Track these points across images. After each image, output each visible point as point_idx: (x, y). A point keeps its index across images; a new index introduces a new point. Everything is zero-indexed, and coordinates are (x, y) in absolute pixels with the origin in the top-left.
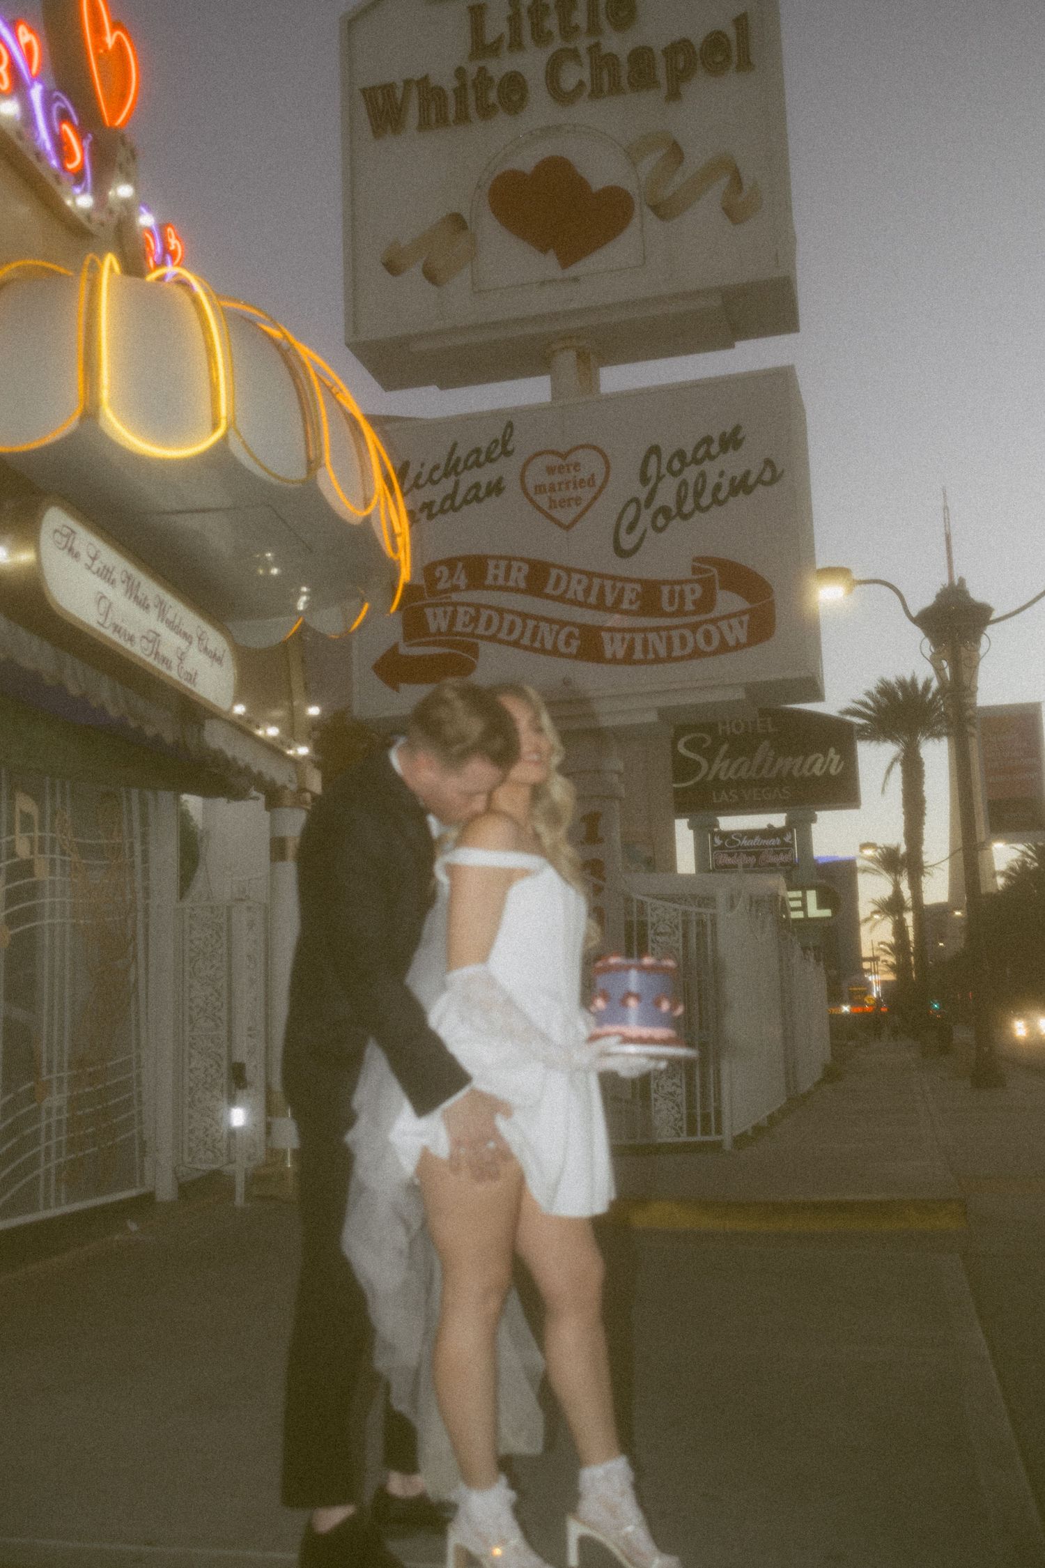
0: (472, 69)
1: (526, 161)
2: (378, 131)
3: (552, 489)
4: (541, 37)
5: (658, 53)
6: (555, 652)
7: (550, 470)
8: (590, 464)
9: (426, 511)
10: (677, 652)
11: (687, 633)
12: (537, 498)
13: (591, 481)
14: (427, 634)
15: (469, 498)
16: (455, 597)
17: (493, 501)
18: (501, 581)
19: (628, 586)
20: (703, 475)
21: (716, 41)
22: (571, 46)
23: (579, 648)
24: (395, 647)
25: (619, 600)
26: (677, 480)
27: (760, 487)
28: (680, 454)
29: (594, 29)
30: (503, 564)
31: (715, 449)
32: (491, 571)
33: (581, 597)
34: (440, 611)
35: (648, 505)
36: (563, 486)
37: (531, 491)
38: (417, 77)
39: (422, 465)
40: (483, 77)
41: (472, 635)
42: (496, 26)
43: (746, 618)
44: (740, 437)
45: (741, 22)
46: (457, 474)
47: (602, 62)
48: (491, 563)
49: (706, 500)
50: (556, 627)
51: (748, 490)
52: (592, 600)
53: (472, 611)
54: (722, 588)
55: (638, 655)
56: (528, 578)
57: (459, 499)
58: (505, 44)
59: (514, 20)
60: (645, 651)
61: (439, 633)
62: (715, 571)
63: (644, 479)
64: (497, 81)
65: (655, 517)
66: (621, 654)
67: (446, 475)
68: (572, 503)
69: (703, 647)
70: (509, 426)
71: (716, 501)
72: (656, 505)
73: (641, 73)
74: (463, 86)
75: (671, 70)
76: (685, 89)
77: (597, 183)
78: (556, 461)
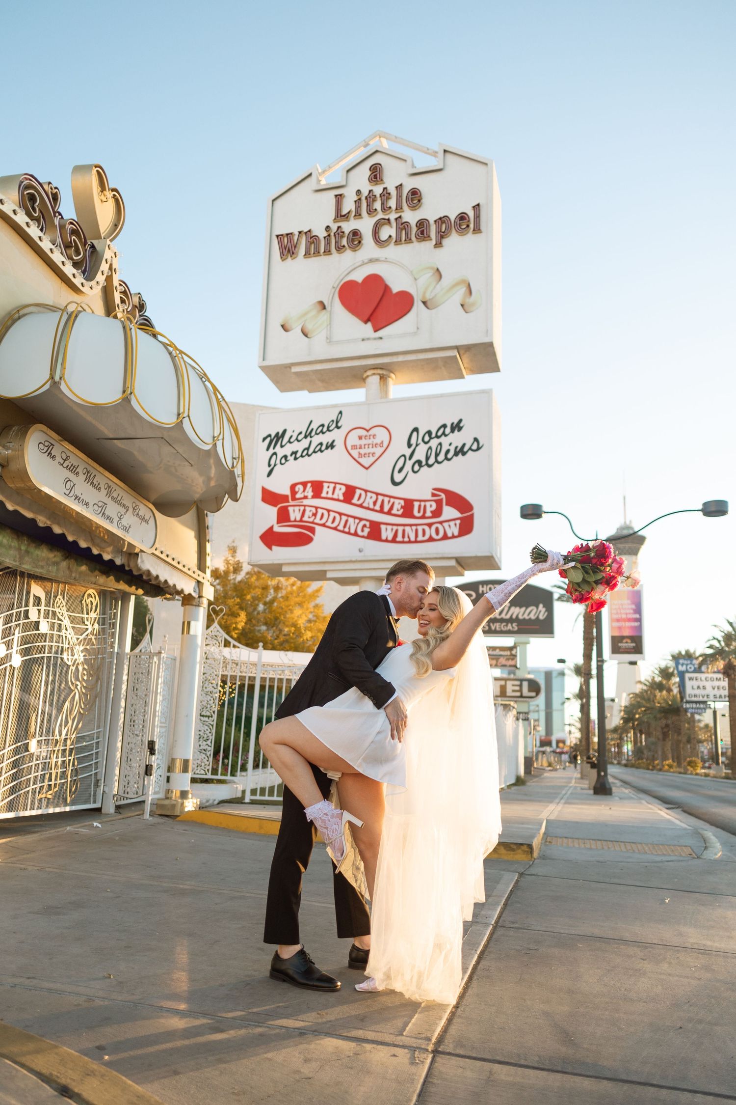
0: (334, 228)
1: (359, 276)
2: (283, 257)
3: (360, 448)
4: (371, 212)
5: (432, 221)
6: (356, 534)
8: (381, 435)
9: (294, 456)
10: (420, 538)
11: (426, 528)
12: (352, 452)
13: (381, 444)
14: (289, 521)
15: (317, 450)
16: (305, 502)
17: (328, 453)
18: (330, 495)
19: (397, 501)
20: (440, 444)
21: (462, 217)
22: (387, 217)
23: (369, 533)
24: (272, 528)
25: (391, 508)
26: (427, 446)
27: (470, 452)
28: (429, 433)
29: (399, 208)
30: (332, 486)
31: (448, 430)
32: (325, 489)
33: (371, 506)
34: (297, 508)
35: (411, 458)
36: (366, 446)
37: (349, 448)
38: (305, 231)
39: (293, 431)
40: (340, 233)
41: (313, 523)
42: (349, 205)
43: (458, 522)
44: (461, 425)
45: (476, 208)
46: (311, 437)
47: (403, 226)
48: (325, 485)
49: (441, 458)
50: (357, 521)
51: (464, 454)
52: (378, 507)
53: (314, 510)
54: (447, 504)
55: (399, 538)
56: (344, 494)
57: (311, 451)
58: (353, 214)
59: (358, 202)
60: (403, 536)
61: (295, 521)
62: (443, 496)
63: (409, 445)
64: (347, 232)
65: (413, 465)
66: (390, 538)
67: (306, 437)
68: (371, 455)
69: (434, 536)
70: (341, 413)
71: (446, 459)
72: (414, 459)
73: (422, 233)
74: (329, 235)
75: (438, 231)
76: (445, 242)
77: (395, 288)
78: (364, 433)
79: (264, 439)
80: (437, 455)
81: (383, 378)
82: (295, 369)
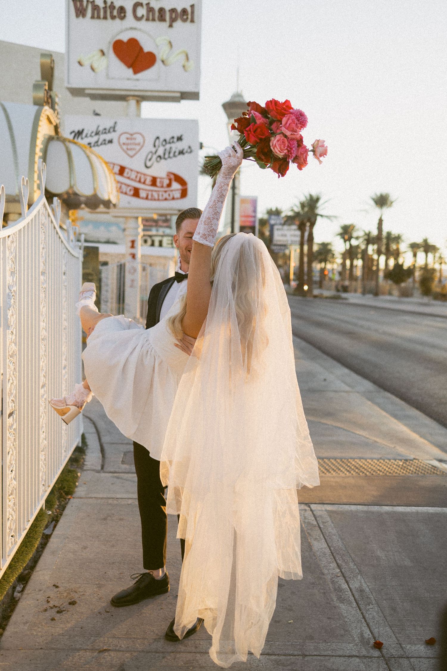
1: (125, 37)
2: (77, 16)
5: (167, 10)
6: (126, 193)
7: (127, 139)
8: (139, 139)
10: (160, 198)
11: (164, 193)
13: (139, 144)
15: (102, 143)
17: (110, 145)
19: (148, 177)
20: (171, 148)
21: (184, 11)
23: (133, 193)
25: (145, 181)
26: (164, 148)
27: (186, 153)
28: (165, 140)
30: (112, 165)
31: (175, 140)
33: (134, 178)
35: (155, 154)
39: (88, 131)
40: (113, 5)
43: (180, 192)
44: (182, 138)
45: (192, 6)
46: (99, 135)
47: (150, 10)
49: (172, 155)
50: (127, 186)
51: (184, 154)
52: (138, 179)
54: (174, 181)
55: (150, 197)
56: (119, 171)
57: (99, 143)
60: (152, 197)
62: (172, 177)
63: (155, 146)
64: (117, 8)
65: (157, 159)
66: (145, 197)
67: (96, 135)
69: (168, 197)
70: (116, 123)
71: (174, 156)
72: (158, 154)
73: (162, 16)
74: (106, 7)
75: (171, 17)
76: (174, 24)
77: (146, 49)
78: (128, 136)
79: (71, 133)
80: (169, 153)
81: (138, 102)
82: (87, 92)
